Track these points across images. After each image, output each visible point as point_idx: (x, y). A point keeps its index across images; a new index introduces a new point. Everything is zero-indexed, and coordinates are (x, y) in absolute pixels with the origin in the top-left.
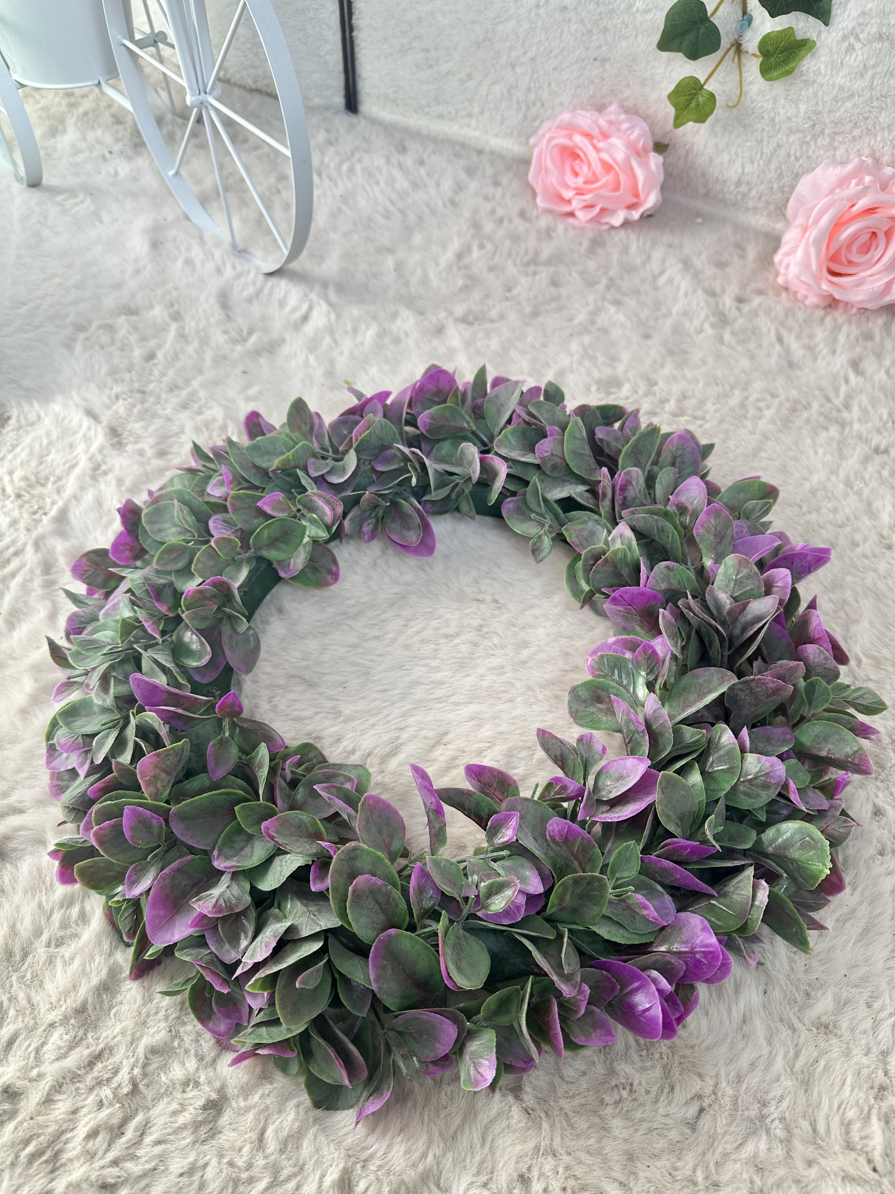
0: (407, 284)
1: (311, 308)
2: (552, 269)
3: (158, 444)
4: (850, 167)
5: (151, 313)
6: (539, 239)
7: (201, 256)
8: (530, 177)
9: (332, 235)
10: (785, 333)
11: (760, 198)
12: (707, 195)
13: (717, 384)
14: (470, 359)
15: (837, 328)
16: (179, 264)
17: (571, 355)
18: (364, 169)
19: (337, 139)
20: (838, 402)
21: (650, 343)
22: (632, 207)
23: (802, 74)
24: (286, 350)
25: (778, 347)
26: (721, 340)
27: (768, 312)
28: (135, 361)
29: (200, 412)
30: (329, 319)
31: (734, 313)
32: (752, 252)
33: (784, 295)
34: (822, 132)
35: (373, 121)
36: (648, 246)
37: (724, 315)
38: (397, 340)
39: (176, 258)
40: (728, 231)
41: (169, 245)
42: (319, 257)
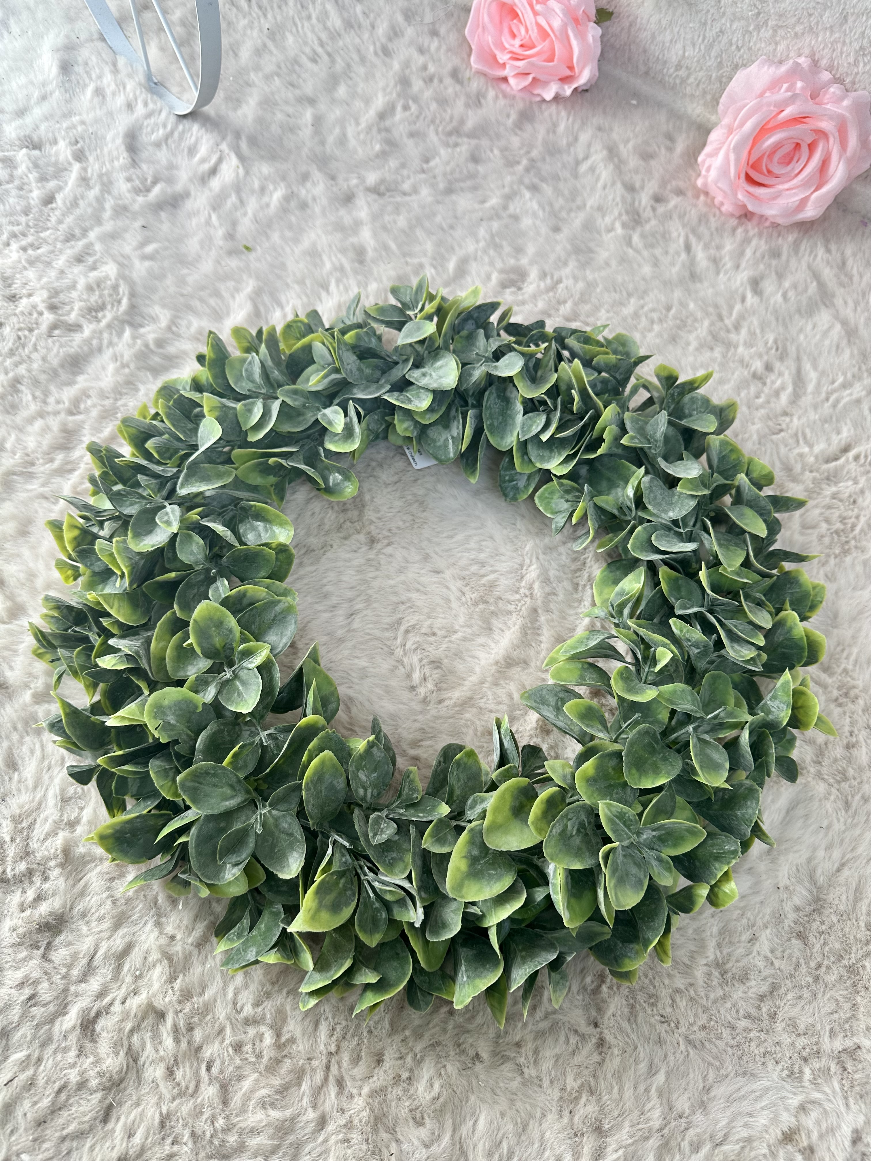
0: (323, 143)
1: (220, 160)
2: (474, 142)
3: (50, 298)
4: (784, 68)
5: (55, 149)
6: (467, 106)
7: (113, 87)
8: (467, 31)
9: (252, 75)
10: (693, 240)
11: (698, 85)
12: (647, 73)
13: (615, 291)
14: (375, 234)
15: (747, 241)
16: (89, 92)
17: (477, 241)
20: (729, 322)
21: (559, 237)
22: (565, 80)
24: (189, 205)
25: (683, 256)
26: (629, 242)
27: (681, 217)
28: (32, 202)
29: (94, 268)
30: (238, 174)
31: (648, 212)
32: (681, 145)
33: (702, 198)
34: (766, 23)
36: (576, 126)
37: (638, 214)
38: (304, 206)
39: (85, 86)
40: (662, 117)
41: (79, 69)
42: (236, 101)
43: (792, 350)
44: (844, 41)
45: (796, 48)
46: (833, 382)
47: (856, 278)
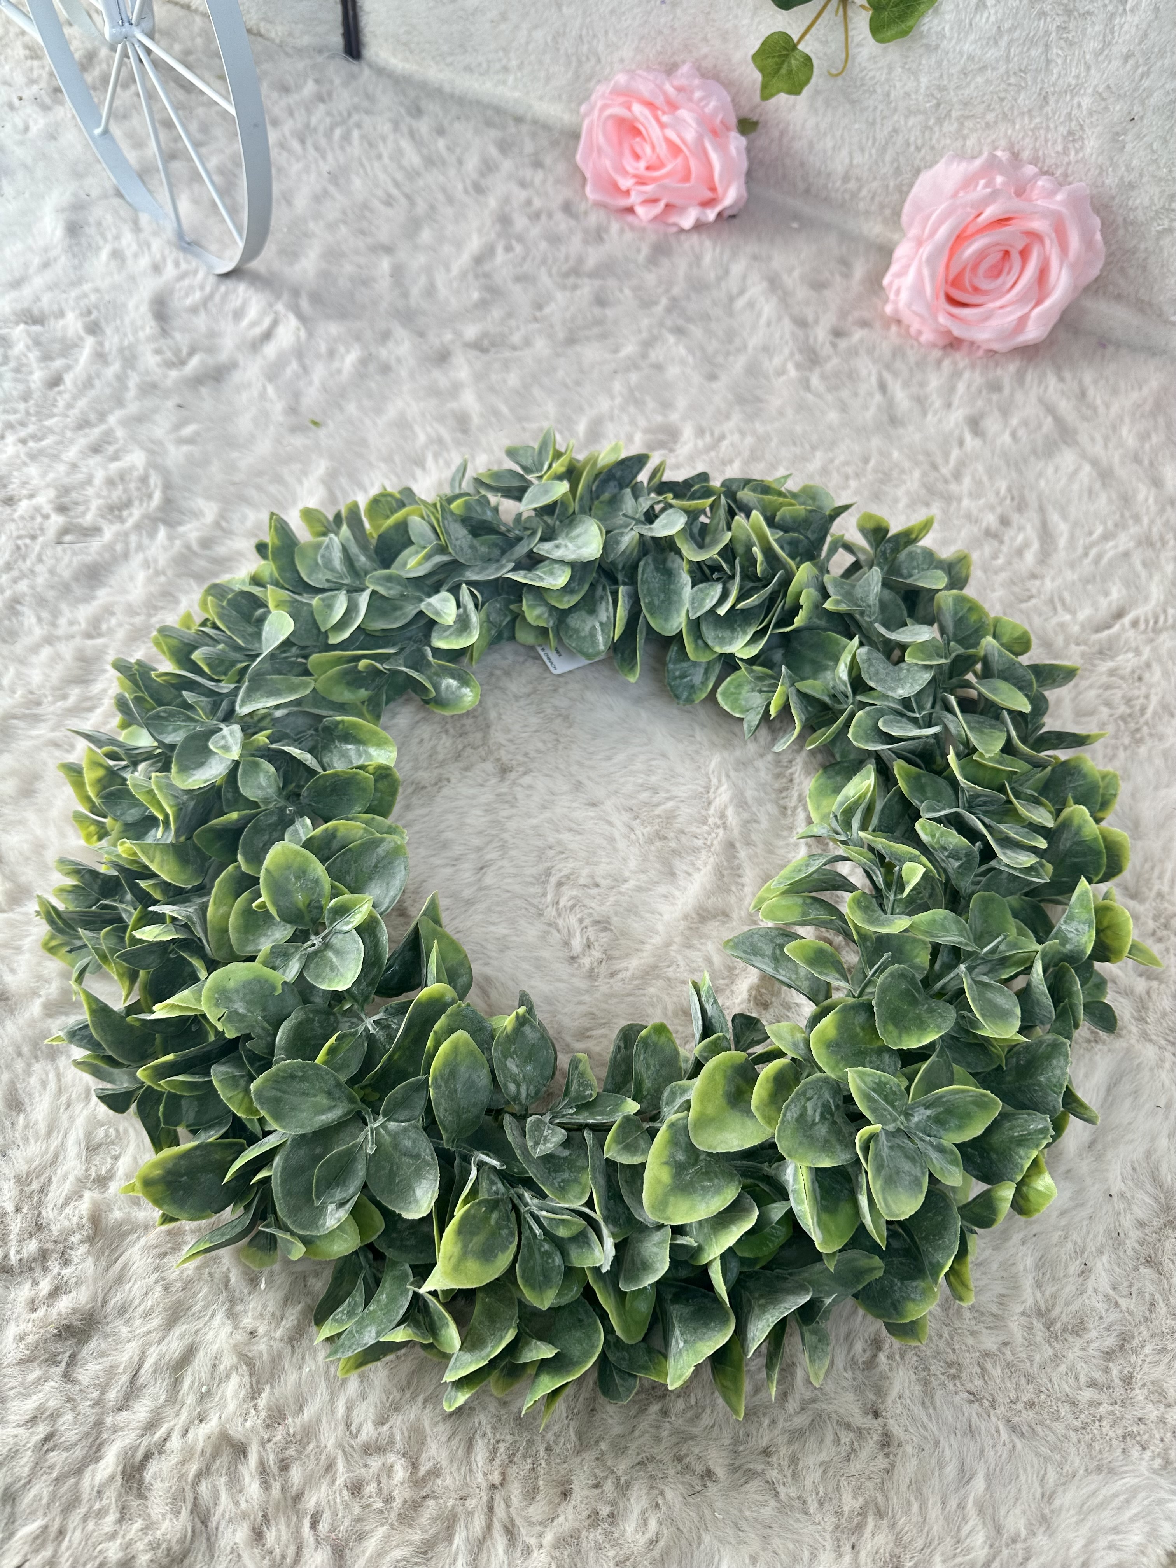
0: (405, 295)
1: (275, 323)
2: (598, 283)
3: (58, 497)
4: (978, 163)
5: (61, 323)
6: (586, 242)
7: (134, 247)
8: (578, 157)
9: (311, 225)
10: (888, 377)
11: (873, 198)
12: (807, 191)
13: (795, 444)
14: (480, 397)
15: (956, 374)
16: (104, 255)
17: (612, 398)
18: (363, 137)
19: (330, 94)
20: (945, 471)
21: (715, 385)
22: (707, 204)
23: (922, 36)
24: (237, 377)
25: (878, 397)
26: (806, 385)
27: (871, 351)
28: (33, 386)
29: (115, 458)
30: (298, 337)
31: (827, 350)
32: (859, 270)
33: (894, 328)
34: (949, 114)
35: (381, 72)
36: (726, 256)
37: (814, 352)
38: (385, 369)
39: (99, 249)
40: (831, 240)
41: (91, 230)
42: (291, 254)
43: (1032, 498)
44: (1048, 127)
45: (989, 140)
46: (1090, 533)
47: (1101, 410)
